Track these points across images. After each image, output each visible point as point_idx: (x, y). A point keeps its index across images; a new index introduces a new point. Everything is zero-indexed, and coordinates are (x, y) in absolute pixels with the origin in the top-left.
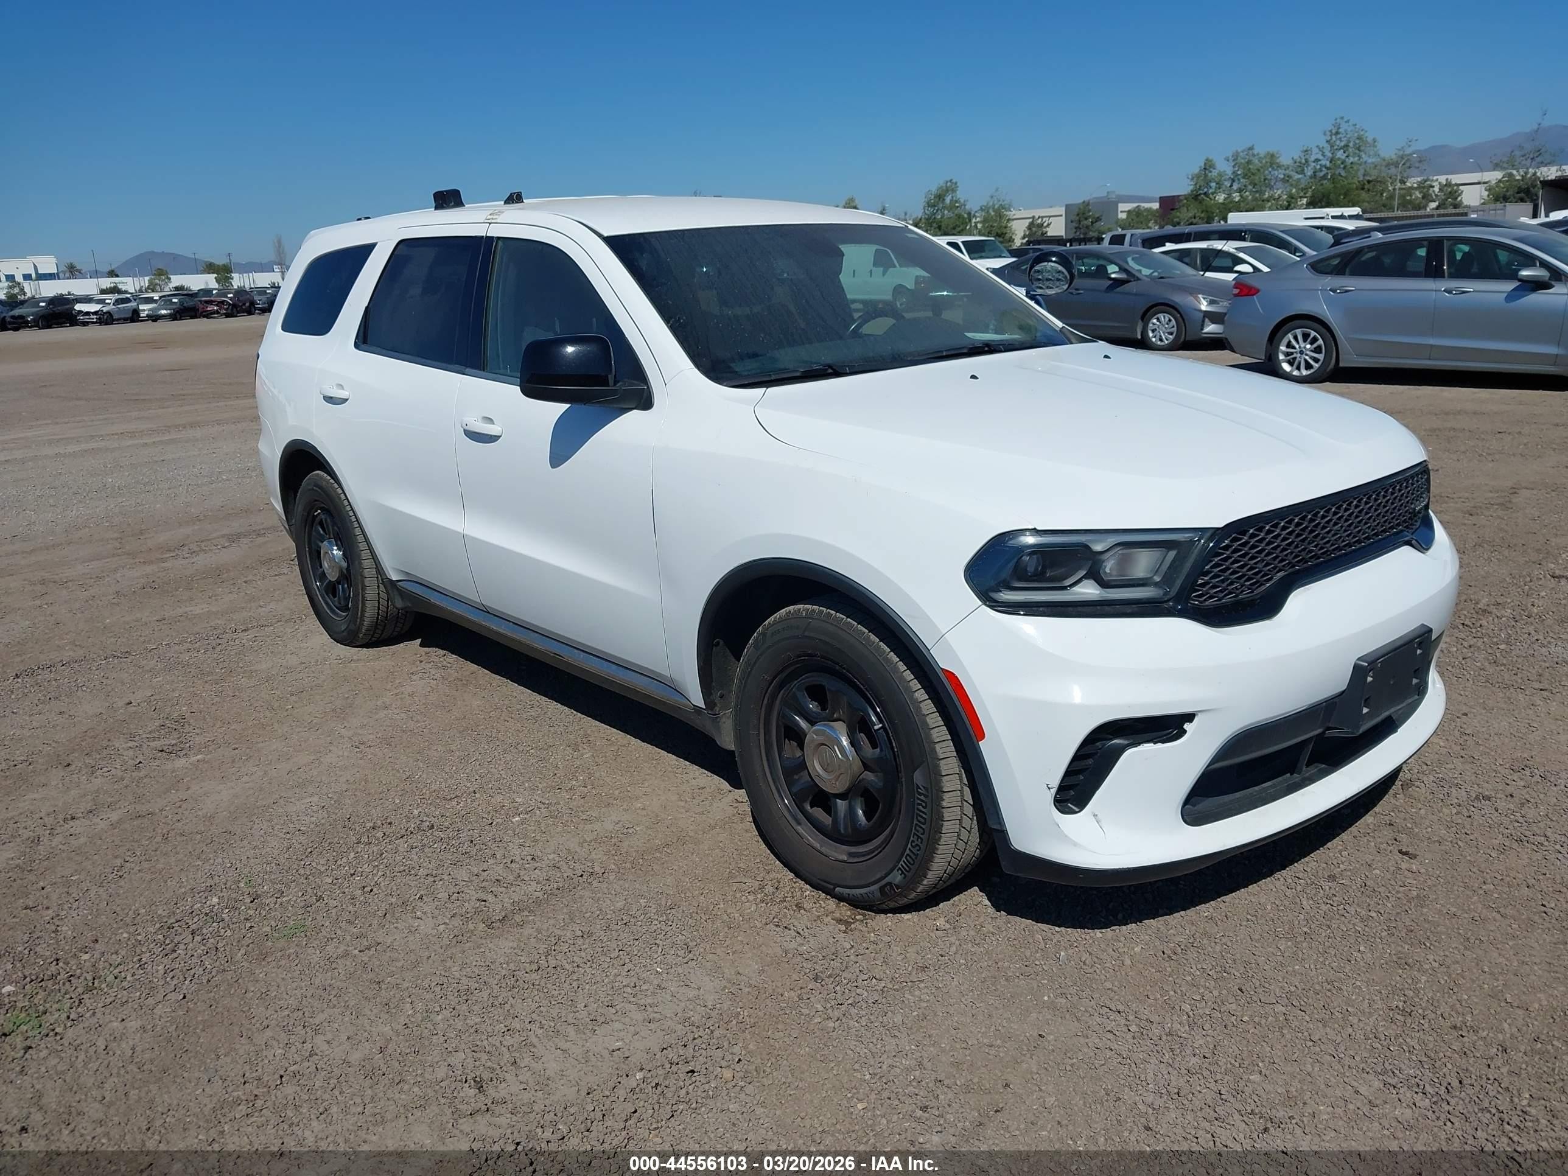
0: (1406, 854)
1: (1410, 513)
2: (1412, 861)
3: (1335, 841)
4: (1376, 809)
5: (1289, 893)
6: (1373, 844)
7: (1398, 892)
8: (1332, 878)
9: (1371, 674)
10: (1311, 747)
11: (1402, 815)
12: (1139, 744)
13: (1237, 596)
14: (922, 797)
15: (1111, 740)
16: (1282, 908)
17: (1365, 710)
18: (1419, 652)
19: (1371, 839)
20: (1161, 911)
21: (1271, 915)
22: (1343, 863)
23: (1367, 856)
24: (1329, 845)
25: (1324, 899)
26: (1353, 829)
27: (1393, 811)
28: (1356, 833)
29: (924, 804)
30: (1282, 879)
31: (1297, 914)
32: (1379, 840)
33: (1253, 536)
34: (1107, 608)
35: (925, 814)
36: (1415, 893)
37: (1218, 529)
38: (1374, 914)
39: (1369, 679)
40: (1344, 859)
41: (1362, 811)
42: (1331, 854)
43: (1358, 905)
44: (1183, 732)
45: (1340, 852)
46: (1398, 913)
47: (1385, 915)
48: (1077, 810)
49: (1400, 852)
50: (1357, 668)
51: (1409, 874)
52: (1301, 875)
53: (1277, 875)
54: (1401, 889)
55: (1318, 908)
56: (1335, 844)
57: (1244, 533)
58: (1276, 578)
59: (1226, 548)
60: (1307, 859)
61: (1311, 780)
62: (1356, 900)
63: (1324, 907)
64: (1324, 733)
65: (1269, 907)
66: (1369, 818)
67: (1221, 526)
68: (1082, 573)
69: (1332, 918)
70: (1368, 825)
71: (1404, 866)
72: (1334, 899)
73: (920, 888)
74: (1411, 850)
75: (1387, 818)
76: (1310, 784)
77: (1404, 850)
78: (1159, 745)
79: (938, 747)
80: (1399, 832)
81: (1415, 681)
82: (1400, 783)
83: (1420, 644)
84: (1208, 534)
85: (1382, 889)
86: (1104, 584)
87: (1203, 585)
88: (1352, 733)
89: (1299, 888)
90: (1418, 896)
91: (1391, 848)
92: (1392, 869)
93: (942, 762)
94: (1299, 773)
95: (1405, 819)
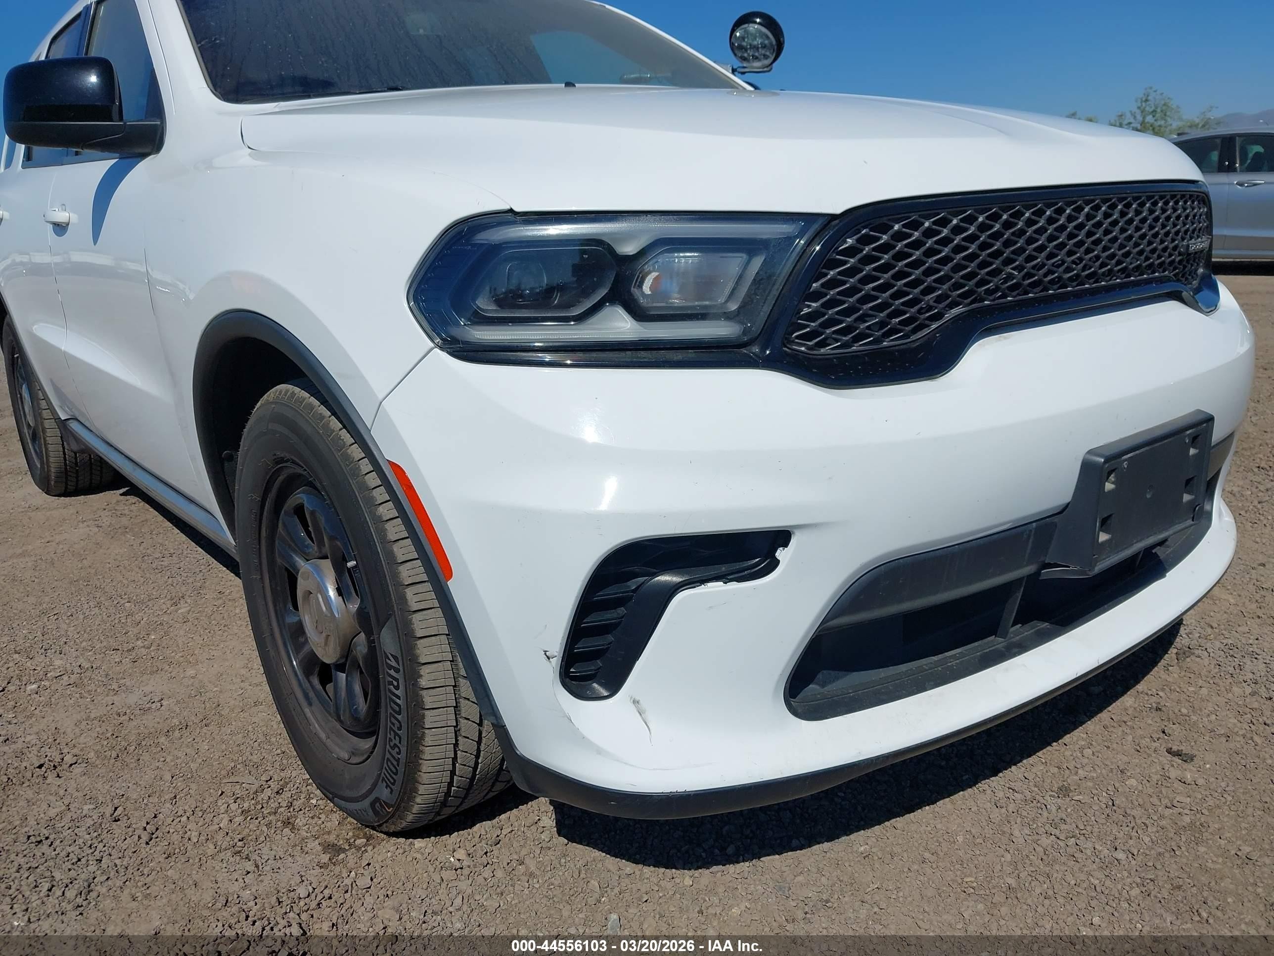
0: (1178, 754)
1: (1180, 254)
2: (1185, 765)
3: (1076, 733)
4: (1140, 687)
5: (996, 814)
6: (1130, 738)
7: (1162, 817)
8: (1064, 791)
9: (1112, 478)
10: (1019, 595)
11: (1175, 696)
12: (703, 581)
13: (877, 341)
14: (392, 672)
15: (655, 575)
16: (979, 841)
17: (1103, 537)
18: (1192, 451)
19: (1128, 731)
20: (795, 842)
21: (961, 853)
22: (1083, 767)
23: (1119, 756)
24: (1067, 738)
25: (1048, 827)
26: (1104, 715)
27: (1163, 690)
28: (1108, 721)
29: (395, 683)
30: (989, 792)
31: (1001, 851)
32: (1140, 732)
33: (899, 236)
34: (643, 354)
35: (399, 698)
36: (1187, 819)
37: (833, 217)
38: (1121, 855)
39: (1109, 486)
40: (1085, 761)
41: (1119, 688)
42: (1068, 753)
43: (1099, 838)
44: (774, 564)
45: (1081, 749)
46: (1160, 854)
47: (1140, 858)
48: (605, 693)
49: (1169, 751)
50: (1087, 468)
51: (1180, 787)
52: (1017, 786)
53: (983, 785)
54: (1168, 812)
55: (1036, 842)
56: (1076, 738)
57: (885, 228)
58: (947, 316)
59: (851, 252)
60: (1031, 760)
61: (1021, 648)
62: (1096, 830)
63: (1046, 841)
64: (1038, 573)
65: (960, 839)
66: (1128, 700)
67: (839, 210)
68: (602, 292)
69: (1055, 861)
70: (1126, 709)
71: (1174, 773)
72: (1063, 827)
73: (416, 809)
74: (1185, 748)
75: (1154, 699)
76: (1020, 653)
77: (1175, 748)
78: (734, 585)
79: (409, 593)
80: (1169, 720)
81: (1186, 498)
82: (1175, 651)
83: (1194, 439)
84: (816, 227)
85: (1137, 812)
86: (638, 313)
87: (811, 317)
88: (1084, 573)
89: (1012, 807)
90: (1192, 823)
91: (1157, 744)
92: (1155, 778)
93: (416, 618)
94: (1004, 635)
95: (1179, 702)
